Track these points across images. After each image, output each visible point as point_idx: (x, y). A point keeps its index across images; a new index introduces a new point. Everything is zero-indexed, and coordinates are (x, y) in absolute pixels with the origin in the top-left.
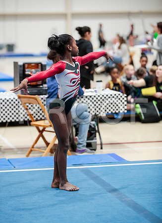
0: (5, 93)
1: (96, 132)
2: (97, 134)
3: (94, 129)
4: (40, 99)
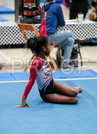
0: (8, 22)
1: (77, 53)
2: (79, 54)
3: (76, 51)
4: (35, 27)
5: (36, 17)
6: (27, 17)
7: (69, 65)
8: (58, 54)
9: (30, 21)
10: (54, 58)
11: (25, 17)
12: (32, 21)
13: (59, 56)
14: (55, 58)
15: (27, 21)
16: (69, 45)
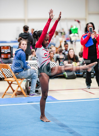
5: (10, 59)
6: (4, 59)
7: (35, 93)
8: (26, 85)
9: (6, 62)
10: (23, 88)
11: (2, 59)
12: (7, 61)
13: (27, 86)
14: (25, 88)
15: (4, 62)
16: (34, 79)
